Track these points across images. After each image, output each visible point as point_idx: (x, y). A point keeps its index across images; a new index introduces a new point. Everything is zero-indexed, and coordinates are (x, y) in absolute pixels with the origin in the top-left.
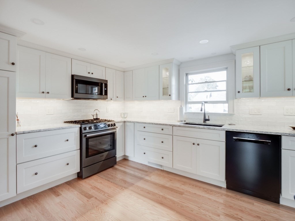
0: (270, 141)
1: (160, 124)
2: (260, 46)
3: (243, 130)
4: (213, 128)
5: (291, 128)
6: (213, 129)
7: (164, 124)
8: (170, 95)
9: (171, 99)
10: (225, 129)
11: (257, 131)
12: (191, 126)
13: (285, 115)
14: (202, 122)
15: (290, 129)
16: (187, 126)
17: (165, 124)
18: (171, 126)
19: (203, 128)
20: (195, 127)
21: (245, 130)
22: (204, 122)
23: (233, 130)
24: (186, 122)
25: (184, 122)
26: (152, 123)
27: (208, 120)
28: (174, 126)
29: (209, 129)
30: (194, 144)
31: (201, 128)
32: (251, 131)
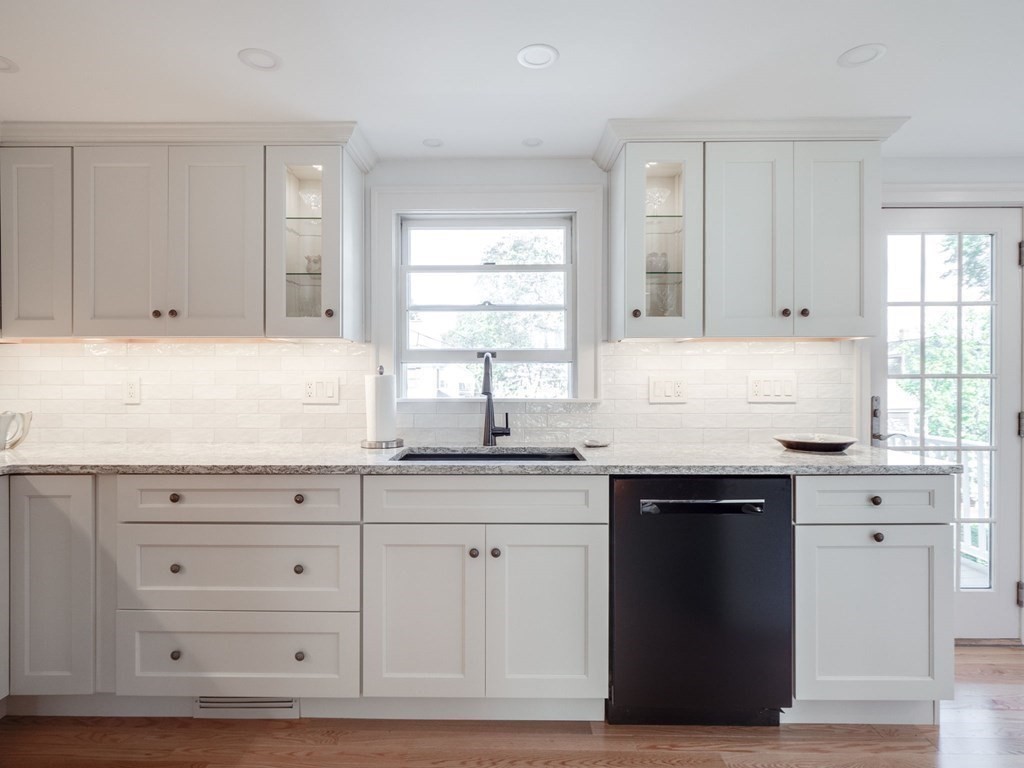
0: (763, 501)
1: (285, 471)
2: (704, 143)
3: (677, 468)
4: (560, 467)
5: (780, 444)
6: (563, 471)
7: (309, 468)
8: (330, 313)
9: (336, 333)
10: (610, 467)
11: (723, 468)
12: (459, 468)
13: (750, 403)
14: (476, 444)
15: (778, 448)
16: (443, 468)
17: (320, 467)
18: (353, 473)
19: (519, 471)
20: (483, 468)
21: (684, 467)
22: (487, 442)
23: (640, 468)
24: (404, 450)
25: (395, 452)
26: (228, 467)
27: (506, 432)
28: (369, 474)
29: (545, 472)
30: (474, 553)
31: (511, 474)
32: (702, 467)
